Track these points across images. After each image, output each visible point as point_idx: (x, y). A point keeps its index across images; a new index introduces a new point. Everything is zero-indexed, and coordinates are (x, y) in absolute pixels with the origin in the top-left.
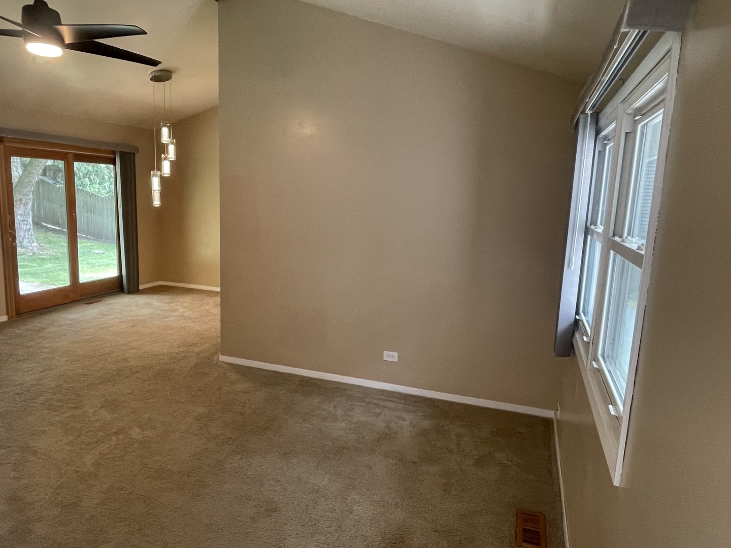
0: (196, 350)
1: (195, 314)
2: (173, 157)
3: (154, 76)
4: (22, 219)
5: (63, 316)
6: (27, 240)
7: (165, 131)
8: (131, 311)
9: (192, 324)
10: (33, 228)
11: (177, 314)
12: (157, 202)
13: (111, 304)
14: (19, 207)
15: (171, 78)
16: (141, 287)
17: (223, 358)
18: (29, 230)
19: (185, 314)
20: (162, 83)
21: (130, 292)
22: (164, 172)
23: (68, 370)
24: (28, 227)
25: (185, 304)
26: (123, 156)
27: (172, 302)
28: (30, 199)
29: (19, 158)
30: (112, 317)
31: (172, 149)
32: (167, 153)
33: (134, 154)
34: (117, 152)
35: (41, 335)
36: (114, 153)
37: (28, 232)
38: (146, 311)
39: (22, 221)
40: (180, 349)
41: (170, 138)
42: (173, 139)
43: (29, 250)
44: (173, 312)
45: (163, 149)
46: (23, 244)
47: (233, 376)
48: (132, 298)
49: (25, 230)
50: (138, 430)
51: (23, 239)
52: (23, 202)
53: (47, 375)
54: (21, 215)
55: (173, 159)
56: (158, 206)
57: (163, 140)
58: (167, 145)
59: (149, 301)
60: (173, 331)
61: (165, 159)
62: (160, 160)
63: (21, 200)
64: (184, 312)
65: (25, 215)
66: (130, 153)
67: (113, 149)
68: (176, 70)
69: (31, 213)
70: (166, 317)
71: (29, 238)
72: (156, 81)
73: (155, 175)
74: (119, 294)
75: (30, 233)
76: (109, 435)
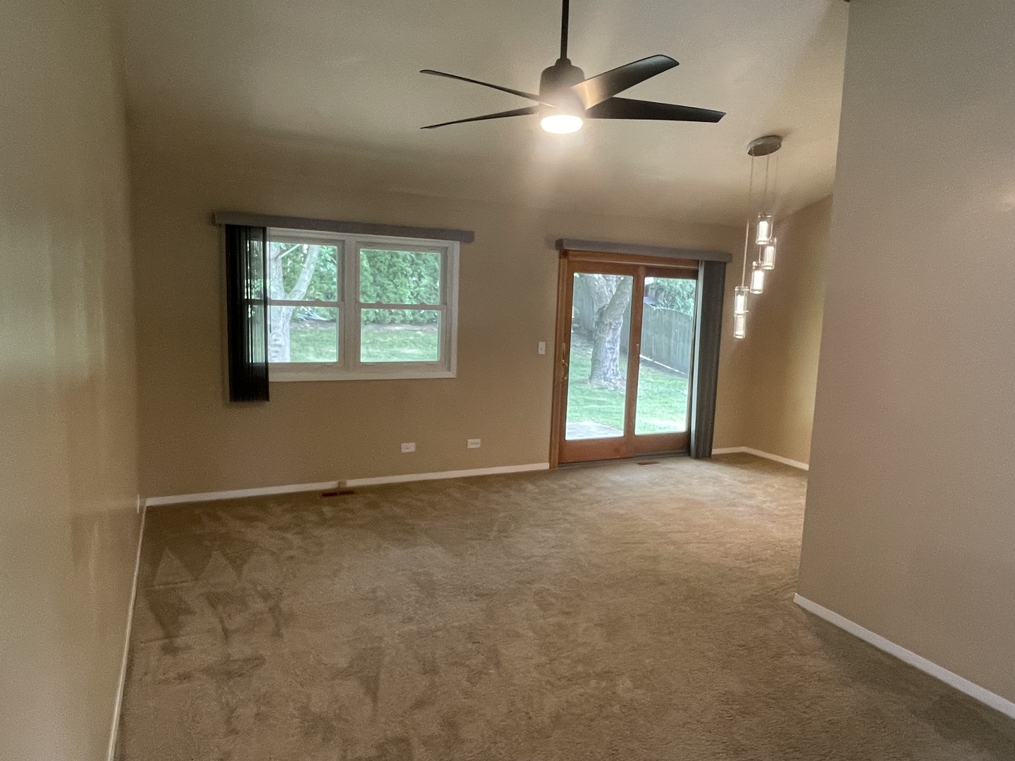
0: (763, 571)
1: (781, 508)
2: (771, 264)
3: (755, 147)
4: (609, 346)
5: (606, 475)
6: (612, 372)
7: (763, 227)
8: (690, 484)
9: (770, 525)
10: (620, 357)
11: (751, 502)
12: (740, 332)
13: (670, 469)
14: (608, 333)
15: (780, 146)
16: (715, 451)
17: (799, 599)
18: (615, 359)
19: (764, 506)
20: (766, 156)
21: (699, 456)
22: (755, 288)
23: (582, 553)
24: (614, 357)
25: (769, 490)
26: (710, 266)
27: (750, 483)
28: (620, 324)
29: (615, 276)
30: (662, 488)
31: (770, 252)
32: (762, 260)
33: (725, 263)
34: (702, 261)
35: (574, 496)
36: (697, 262)
37: (614, 362)
38: (710, 489)
39: (609, 349)
40: (738, 563)
41: (768, 236)
42: (774, 236)
43: (611, 384)
44: (746, 497)
45: (757, 253)
46: (607, 376)
47: (809, 639)
48: (698, 466)
49: (611, 360)
50: (628, 683)
51: (608, 370)
52: (613, 327)
53: (557, 552)
54: (609, 341)
55: (770, 268)
56: (741, 337)
57: (759, 239)
58: (763, 248)
59: (720, 474)
60: (737, 529)
61: (757, 268)
62: (750, 271)
63: (611, 324)
64: (764, 502)
65: (613, 342)
66: (720, 263)
67: (697, 259)
68: (788, 133)
69: (619, 340)
70: (734, 505)
71: (613, 370)
72: (756, 155)
73: (741, 293)
74: (684, 456)
75: (615, 364)
76: (588, 675)
